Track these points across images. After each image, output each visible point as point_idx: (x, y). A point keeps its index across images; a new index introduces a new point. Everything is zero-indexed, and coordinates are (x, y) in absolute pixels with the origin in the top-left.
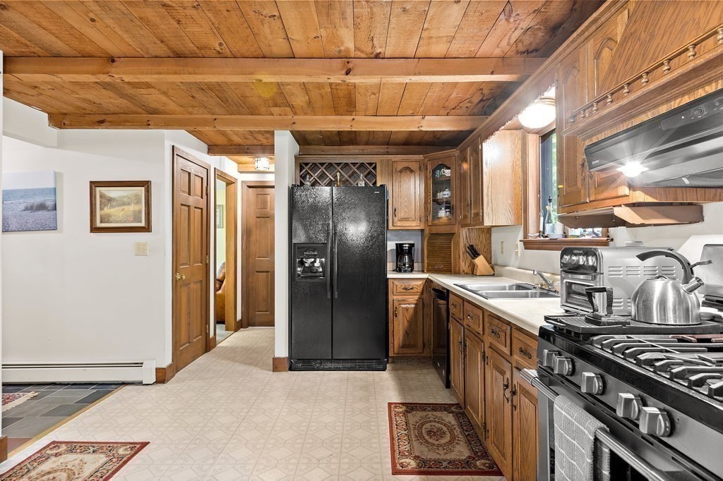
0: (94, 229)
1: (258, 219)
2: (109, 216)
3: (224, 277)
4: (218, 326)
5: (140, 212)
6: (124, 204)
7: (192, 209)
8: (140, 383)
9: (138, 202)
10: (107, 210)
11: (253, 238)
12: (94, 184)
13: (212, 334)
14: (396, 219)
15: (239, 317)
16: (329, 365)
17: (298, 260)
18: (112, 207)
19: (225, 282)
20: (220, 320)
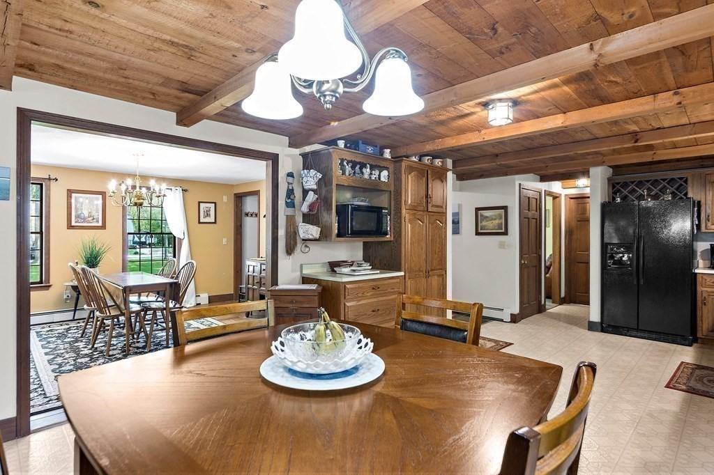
0: (478, 233)
1: (579, 223)
2: (485, 226)
3: (551, 265)
4: (547, 300)
5: (502, 224)
6: (493, 219)
7: (530, 220)
8: (502, 320)
9: (501, 218)
10: (484, 223)
11: (574, 237)
12: (477, 209)
13: (543, 302)
14: (709, 224)
15: (563, 295)
16: (635, 333)
17: (608, 255)
18: (487, 221)
19: (552, 268)
20: (548, 296)
